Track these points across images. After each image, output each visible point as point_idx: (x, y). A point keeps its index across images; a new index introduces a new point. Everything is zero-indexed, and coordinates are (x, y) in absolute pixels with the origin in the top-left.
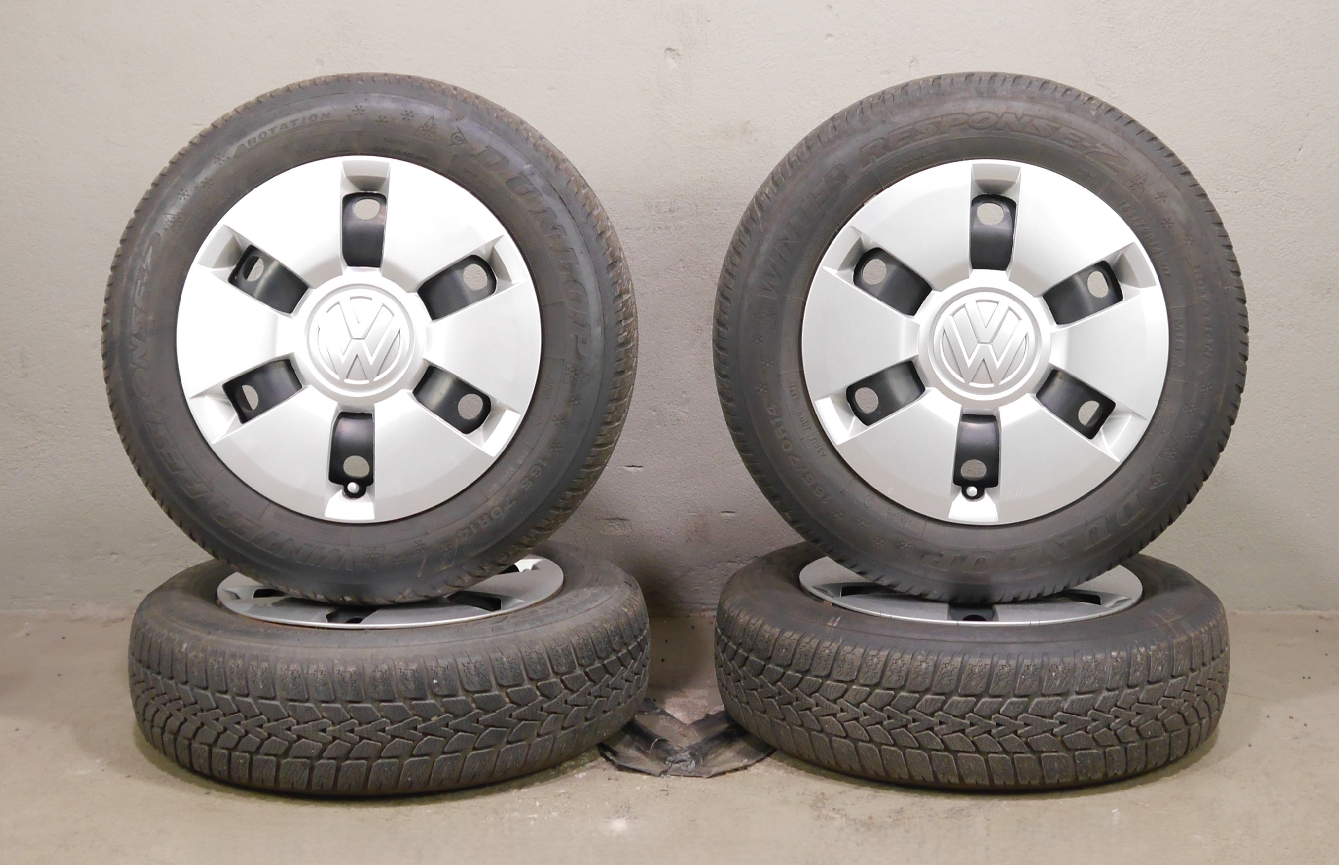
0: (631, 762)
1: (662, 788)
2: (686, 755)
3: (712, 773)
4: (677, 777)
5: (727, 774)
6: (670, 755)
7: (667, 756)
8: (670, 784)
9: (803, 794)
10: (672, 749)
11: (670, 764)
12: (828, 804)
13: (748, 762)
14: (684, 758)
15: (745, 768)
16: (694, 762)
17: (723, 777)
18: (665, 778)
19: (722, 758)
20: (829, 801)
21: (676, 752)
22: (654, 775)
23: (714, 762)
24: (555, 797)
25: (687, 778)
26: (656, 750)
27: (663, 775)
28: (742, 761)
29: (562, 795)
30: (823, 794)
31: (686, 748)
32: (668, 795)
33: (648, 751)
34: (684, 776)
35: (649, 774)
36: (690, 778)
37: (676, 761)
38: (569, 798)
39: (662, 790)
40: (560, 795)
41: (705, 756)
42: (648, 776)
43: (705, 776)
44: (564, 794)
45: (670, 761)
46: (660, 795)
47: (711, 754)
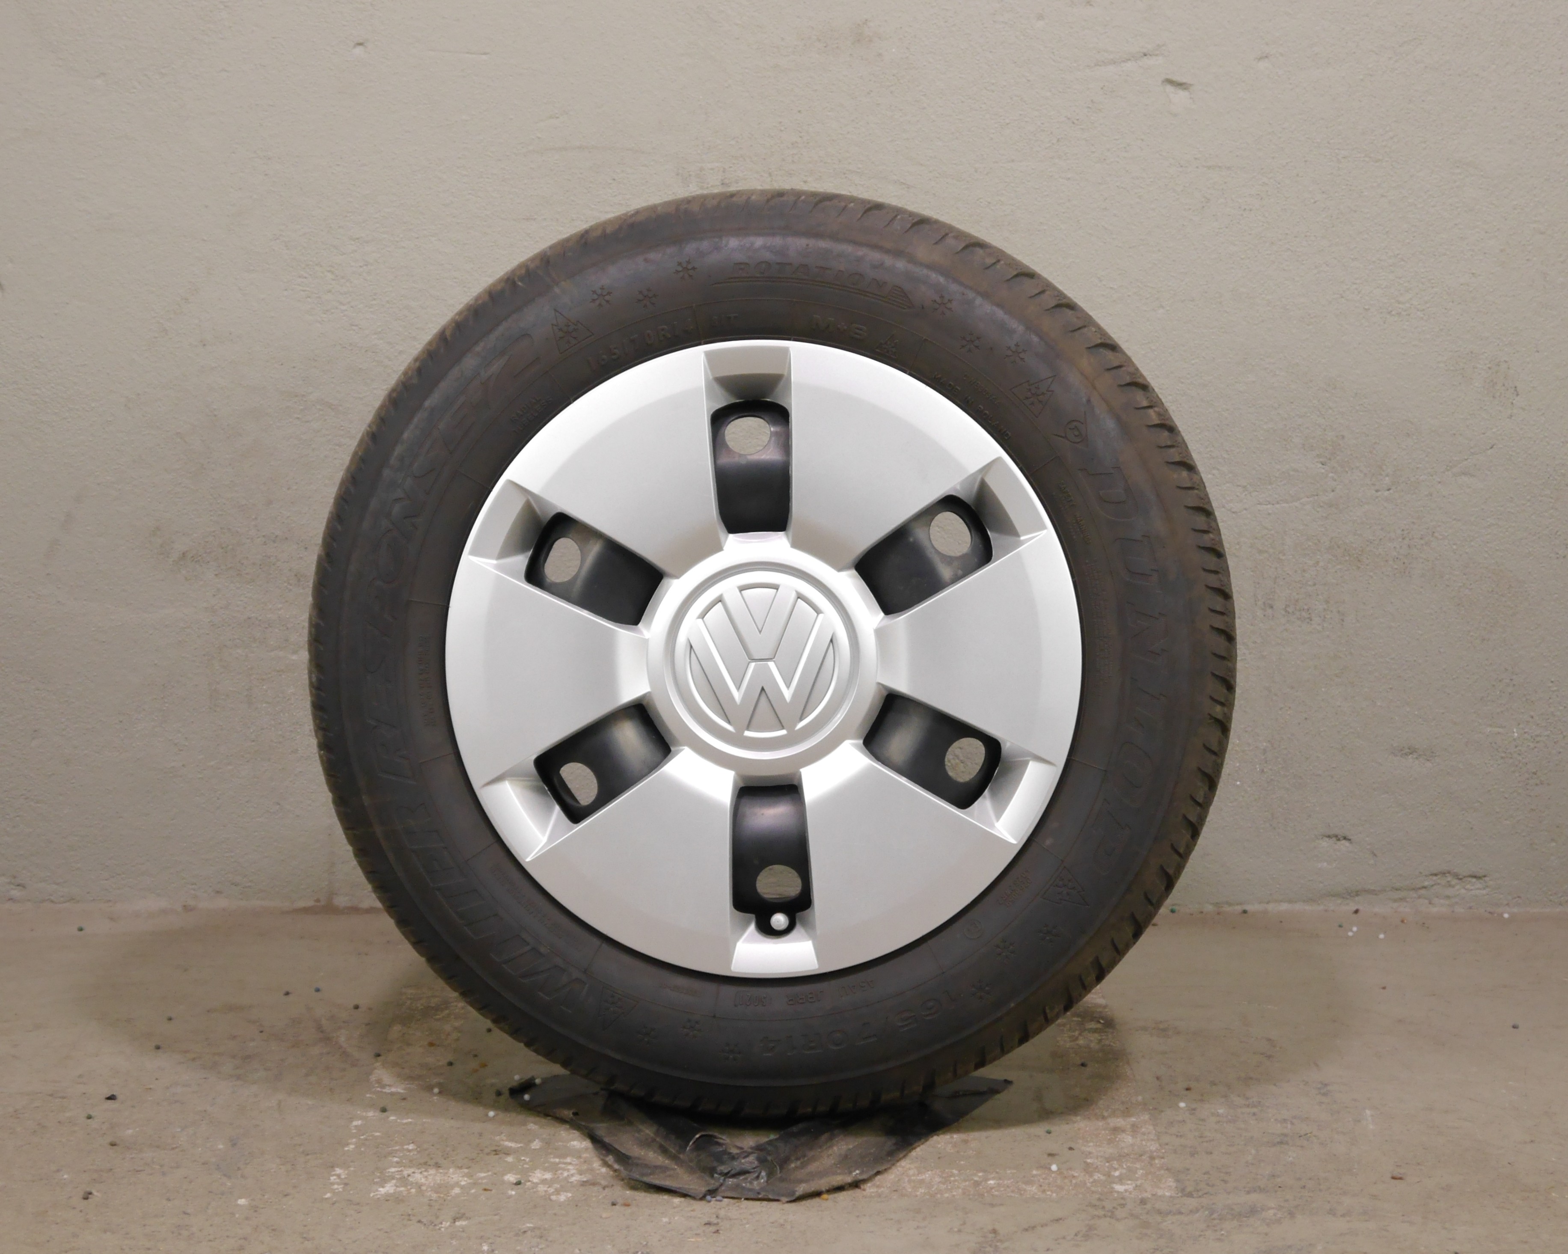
0: (650, 1174)
1: (706, 1220)
2: (749, 1162)
3: (797, 1194)
4: (736, 1200)
5: (825, 1196)
6: (722, 1162)
7: (715, 1164)
8: (722, 1213)
9: (960, 1231)
10: (725, 1152)
11: (723, 1178)
12: (1005, 1249)
13: (861, 1174)
14: (747, 1167)
15: (856, 1185)
16: (763, 1174)
17: (816, 1201)
18: (712, 1203)
19: (813, 1167)
20: (1006, 1244)
21: (733, 1158)
22: (694, 1198)
23: (801, 1174)
24: (517, 1235)
25: (751, 1203)
26: (695, 1154)
27: (708, 1197)
28: (850, 1173)
29: (529, 1233)
30: (994, 1231)
31: (750, 1150)
32: (717, 1231)
33: (681, 1156)
34: (747, 1199)
35: (685, 1195)
36: (758, 1203)
37: (733, 1172)
38: (541, 1237)
39: (706, 1224)
40: (525, 1232)
41: (784, 1163)
42: (683, 1199)
43: (784, 1199)
44: (533, 1229)
45: (721, 1174)
46: (704, 1231)
47: (798, 1159)
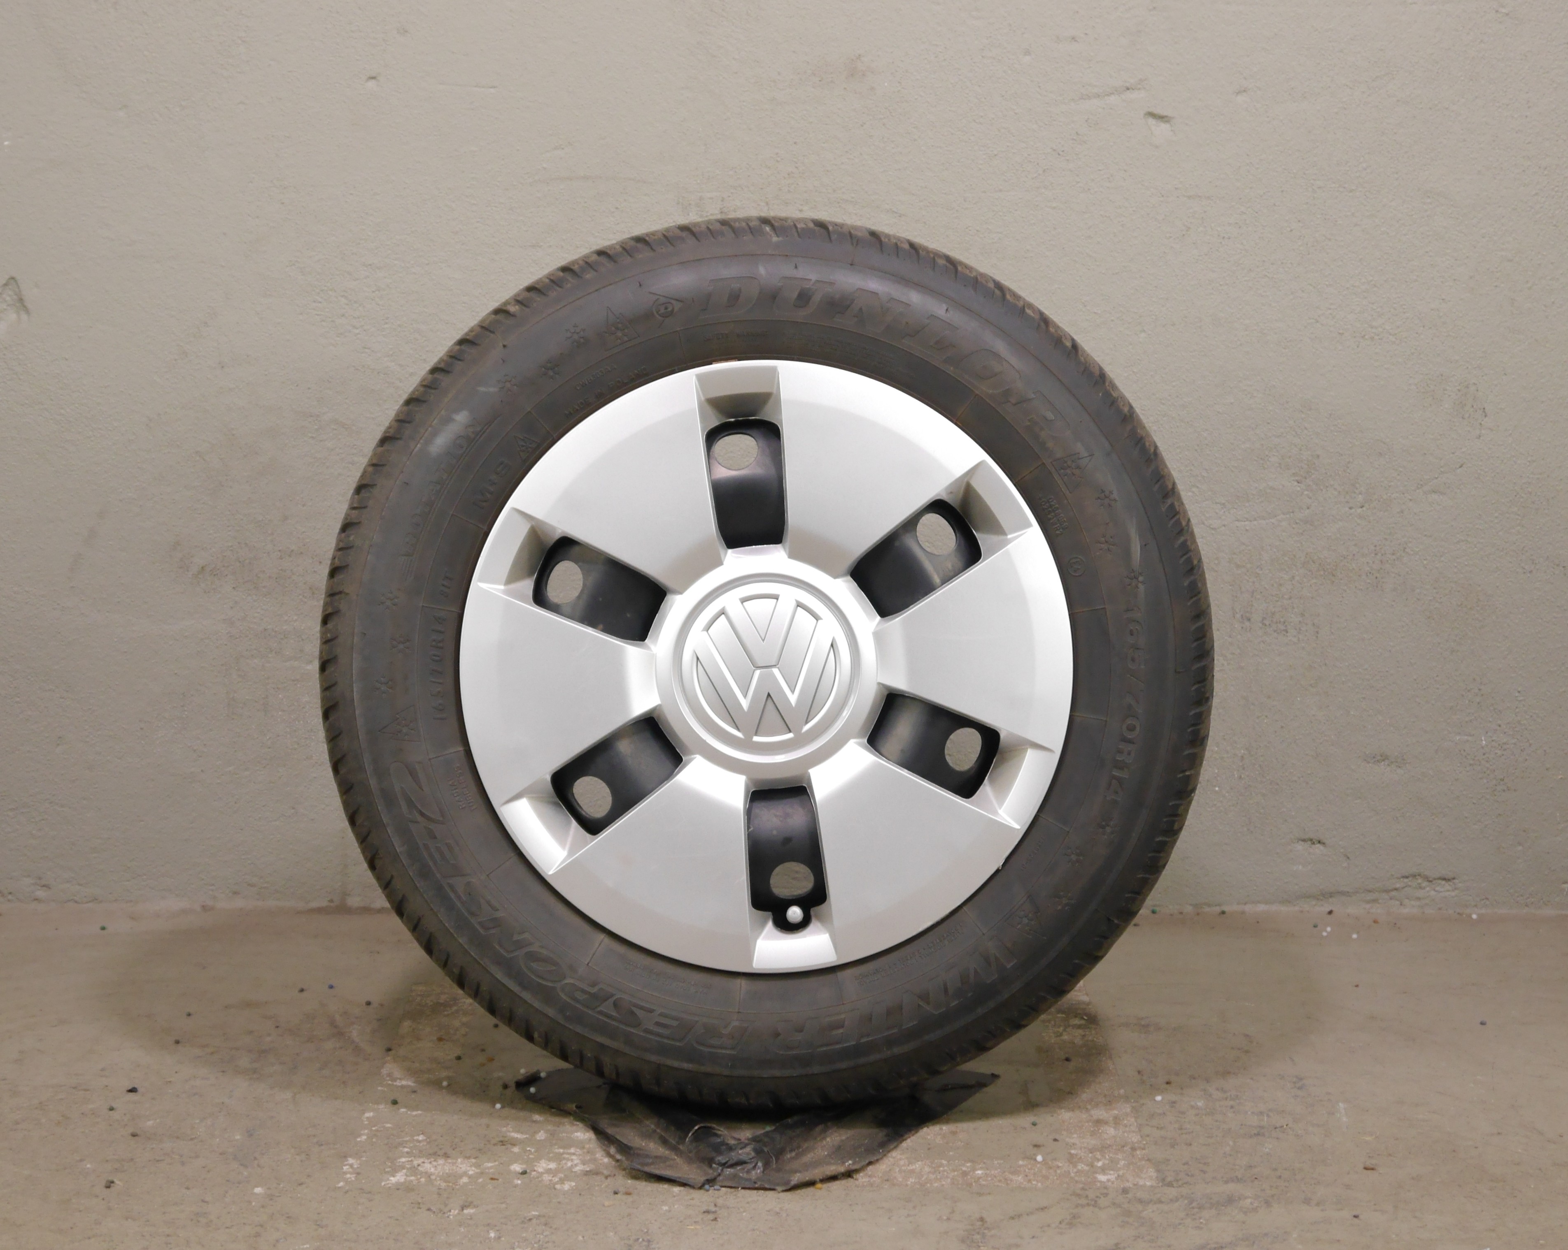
0: (652, 1163)
1: (705, 1208)
2: (746, 1153)
3: (793, 1183)
4: (733, 1190)
5: (819, 1185)
6: (720, 1153)
7: (714, 1154)
8: (720, 1202)
9: (948, 1219)
10: (723, 1143)
11: (720, 1168)
12: (992, 1236)
13: (854, 1164)
14: (744, 1157)
15: (849, 1174)
16: (760, 1164)
17: (810, 1190)
18: (710, 1191)
19: (808, 1158)
20: (993, 1232)
21: (730, 1148)
22: (692, 1187)
23: (795, 1165)
24: (523, 1222)
25: (748, 1192)
26: (694, 1144)
27: (707, 1187)
28: (844, 1163)
29: (534, 1221)
30: (982, 1219)
31: (747, 1141)
32: (715, 1219)
33: (681, 1147)
34: (743, 1188)
35: (684, 1185)
36: (755, 1191)
37: (729, 1163)
38: (546, 1224)
39: (704, 1212)
40: (530, 1220)
41: (779, 1153)
42: (682, 1188)
43: (779, 1189)
44: (538, 1217)
45: (719, 1164)
46: (702, 1219)
47: (791, 1151)
